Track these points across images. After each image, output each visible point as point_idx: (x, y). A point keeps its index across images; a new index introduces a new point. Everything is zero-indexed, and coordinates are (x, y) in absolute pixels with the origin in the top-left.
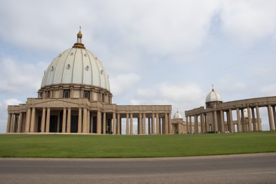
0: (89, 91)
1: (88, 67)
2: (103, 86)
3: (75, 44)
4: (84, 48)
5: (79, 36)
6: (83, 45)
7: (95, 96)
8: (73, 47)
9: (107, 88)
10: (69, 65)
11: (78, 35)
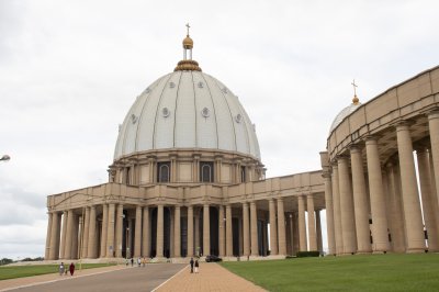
0: (211, 164)
1: (206, 111)
2: (242, 150)
3: (180, 63)
4: (200, 70)
5: (188, 45)
6: (196, 64)
7: (224, 173)
8: (176, 70)
9: (253, 154)
11: (184, 42)
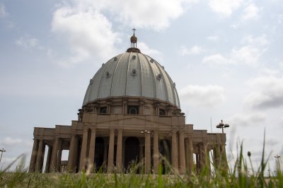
10: (134, 72)
